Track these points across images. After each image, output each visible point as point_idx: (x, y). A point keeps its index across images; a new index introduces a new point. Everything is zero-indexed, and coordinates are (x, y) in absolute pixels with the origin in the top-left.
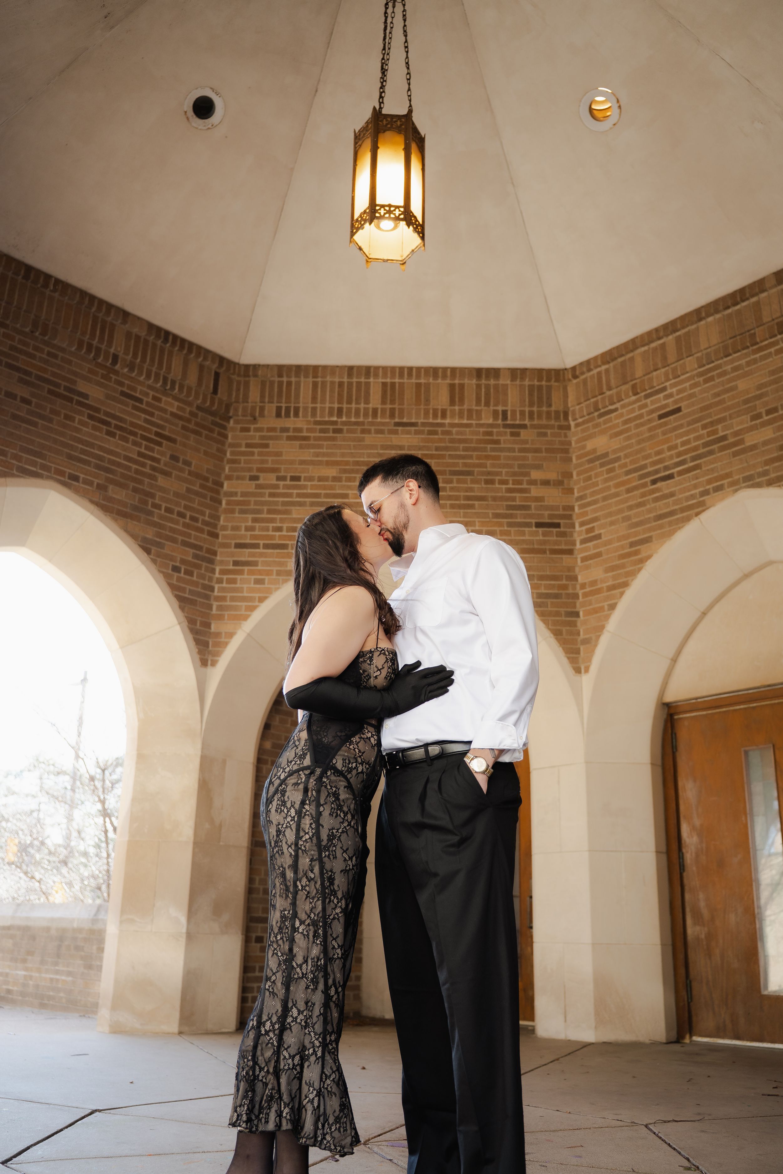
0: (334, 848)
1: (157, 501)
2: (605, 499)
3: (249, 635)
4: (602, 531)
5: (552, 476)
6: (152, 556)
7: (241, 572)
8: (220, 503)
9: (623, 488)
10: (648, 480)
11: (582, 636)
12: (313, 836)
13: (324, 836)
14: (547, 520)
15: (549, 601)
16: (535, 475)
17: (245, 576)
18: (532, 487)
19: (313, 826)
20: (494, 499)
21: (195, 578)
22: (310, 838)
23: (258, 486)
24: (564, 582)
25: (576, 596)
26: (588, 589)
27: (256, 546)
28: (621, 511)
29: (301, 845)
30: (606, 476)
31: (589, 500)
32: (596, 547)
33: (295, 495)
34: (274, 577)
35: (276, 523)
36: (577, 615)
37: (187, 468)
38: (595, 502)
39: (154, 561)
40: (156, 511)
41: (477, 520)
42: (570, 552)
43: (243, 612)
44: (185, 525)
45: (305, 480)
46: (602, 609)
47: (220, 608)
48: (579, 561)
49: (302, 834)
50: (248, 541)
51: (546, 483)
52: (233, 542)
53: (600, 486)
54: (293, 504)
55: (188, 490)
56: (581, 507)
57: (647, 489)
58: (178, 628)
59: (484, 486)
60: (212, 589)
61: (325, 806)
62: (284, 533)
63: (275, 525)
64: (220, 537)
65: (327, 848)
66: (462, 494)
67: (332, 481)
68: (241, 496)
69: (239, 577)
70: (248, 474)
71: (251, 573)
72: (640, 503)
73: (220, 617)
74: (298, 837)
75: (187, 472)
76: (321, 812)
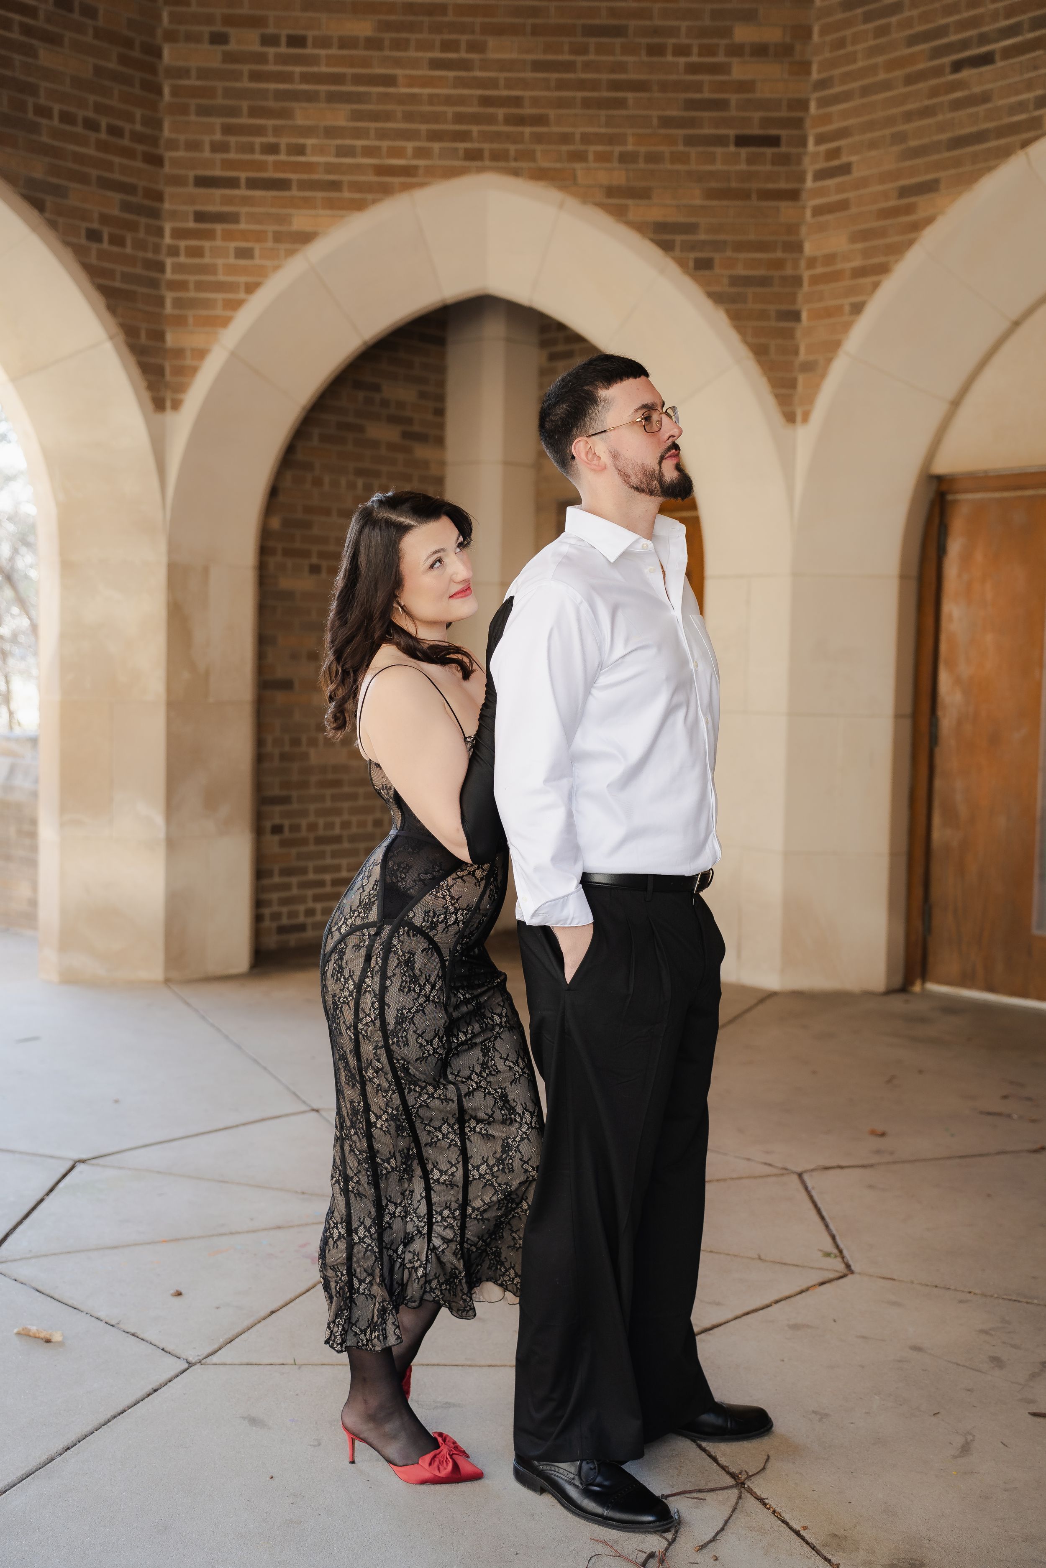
0: (405, 1033)
1: (42, 101)
2: (866, 91)
3: (233, 354)
4: (853, 159)
5: (772, 35)
6: (47, 215)
7: (209, 235)
8: (159, 92)
9: (899, 73)
10: (947, 60)
11: (803, 356)
12: (376, 1019)
13: (391, 1017)
14: (756, 131)
15: (750, 291)
16: (743, 34)
17: (219, 243)
18: (735, 60)
19: (377, 1005)
20: (664, 87)
21: (129, 250)
22: (372, 1021)
23: (229, 57)
24: (779, 254)
25: (797, 281)
26: (819, 270)
27: (233, 183)
28: (890, 121)
29: (361, 1029)
30: (872, 43)
31: (837, 89)
32: (840, 189)
33: (297, 78)
34: (270, 244)
35: (265, 135)
36: (796, 316)
37: (89, 22)
38: (846, 96)
39: (53, 224)
40: (44, 121)
41: (630, 131)
42: (794, 195)
43: (219, 312)
44: (102, 146)
45: (315, 46)
46: (839, 310)
47: (179, 303)
48: (808, 213)
49: (361, 1015)
50: (218, 172)
51: (760, 51)
52: (191, 174)
53: (860, 64)
54: (296, 96)
55: (99, 71)
56: (823, 103)
57: (942, 80)
58: (108, 347)
59: (645, 58)
60: (160, 267)
61: (392, 978)
62: (283, 157)
63: (264, 140)
64: (167, 163)
65: (395, 1033)
66: (604, 76)
67: (367, 48)
68: (199, 78)
69: (207, 244)
70: (206, 29)
71: (229, 236)
72: (927, 107)
73: (180, 321)
74: (357, 1019)
75: (91, 32)
76: (387, 987)
